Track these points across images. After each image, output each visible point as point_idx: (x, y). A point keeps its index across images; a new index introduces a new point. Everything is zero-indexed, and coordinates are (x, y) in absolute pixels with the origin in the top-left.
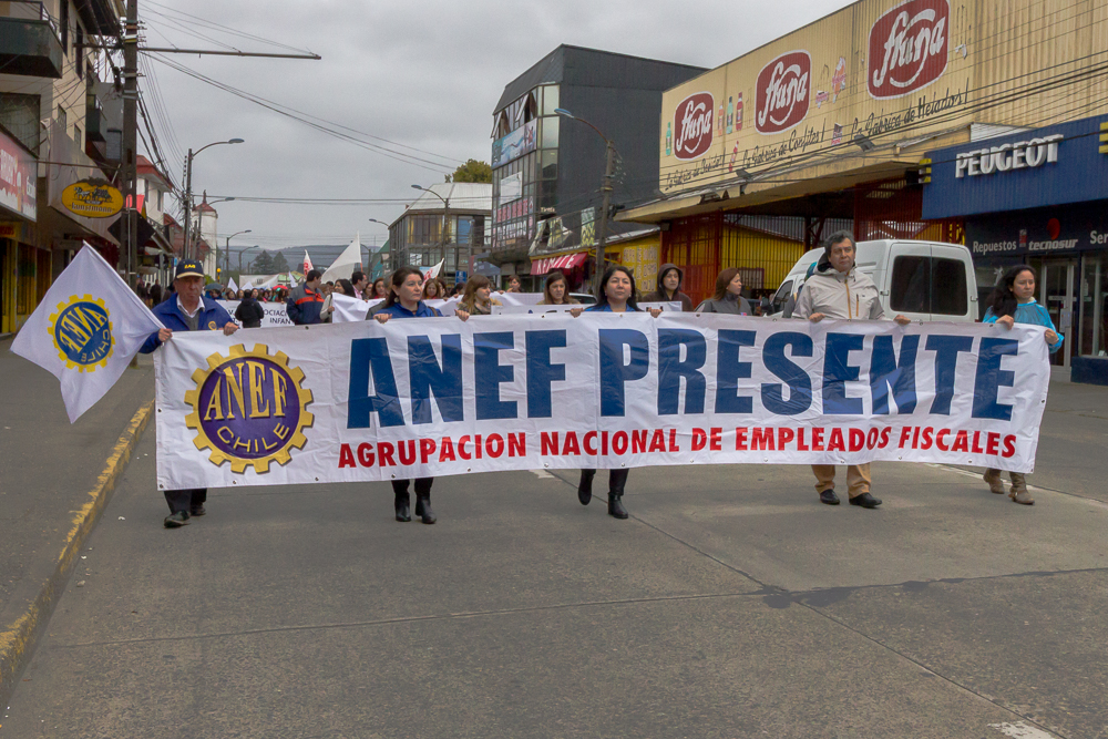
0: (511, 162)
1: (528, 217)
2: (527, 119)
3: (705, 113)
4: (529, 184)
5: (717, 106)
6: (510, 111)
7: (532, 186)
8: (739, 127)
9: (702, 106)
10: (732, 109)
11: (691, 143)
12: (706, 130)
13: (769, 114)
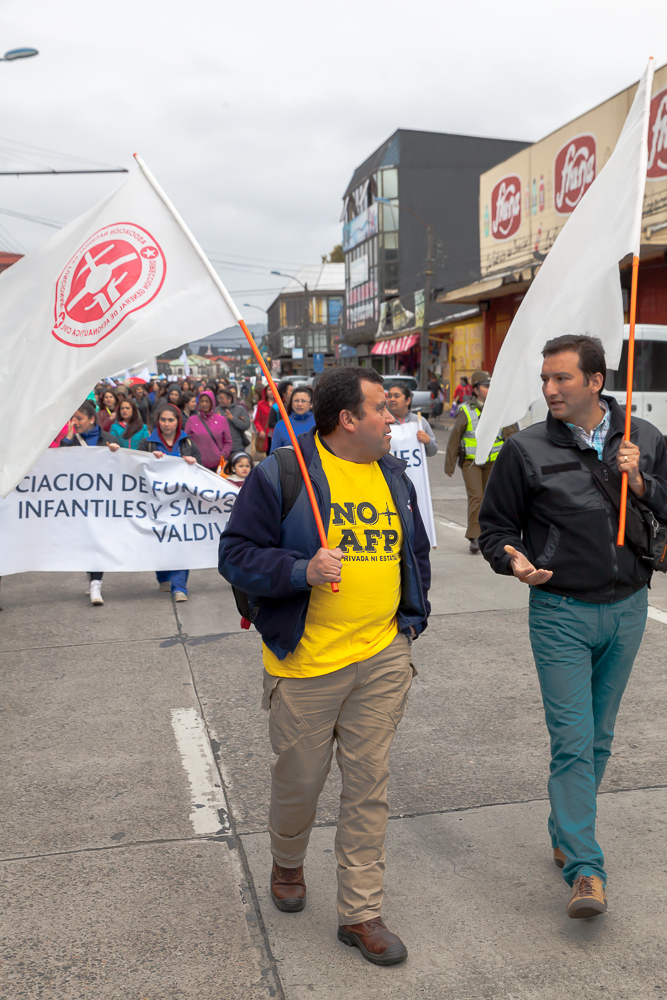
0: (358, 245)
1: (373, 299)
2: (370, 203)
3: (515, 195)
4: (373, 266)
5: (524, 188)
6: (356, 194)
7: (376, 269)
8: (542, 208)
9: (512, 188)
10: (535, 191)
11: (504, 224)
12: (516, 212)
13: (566, 195)
